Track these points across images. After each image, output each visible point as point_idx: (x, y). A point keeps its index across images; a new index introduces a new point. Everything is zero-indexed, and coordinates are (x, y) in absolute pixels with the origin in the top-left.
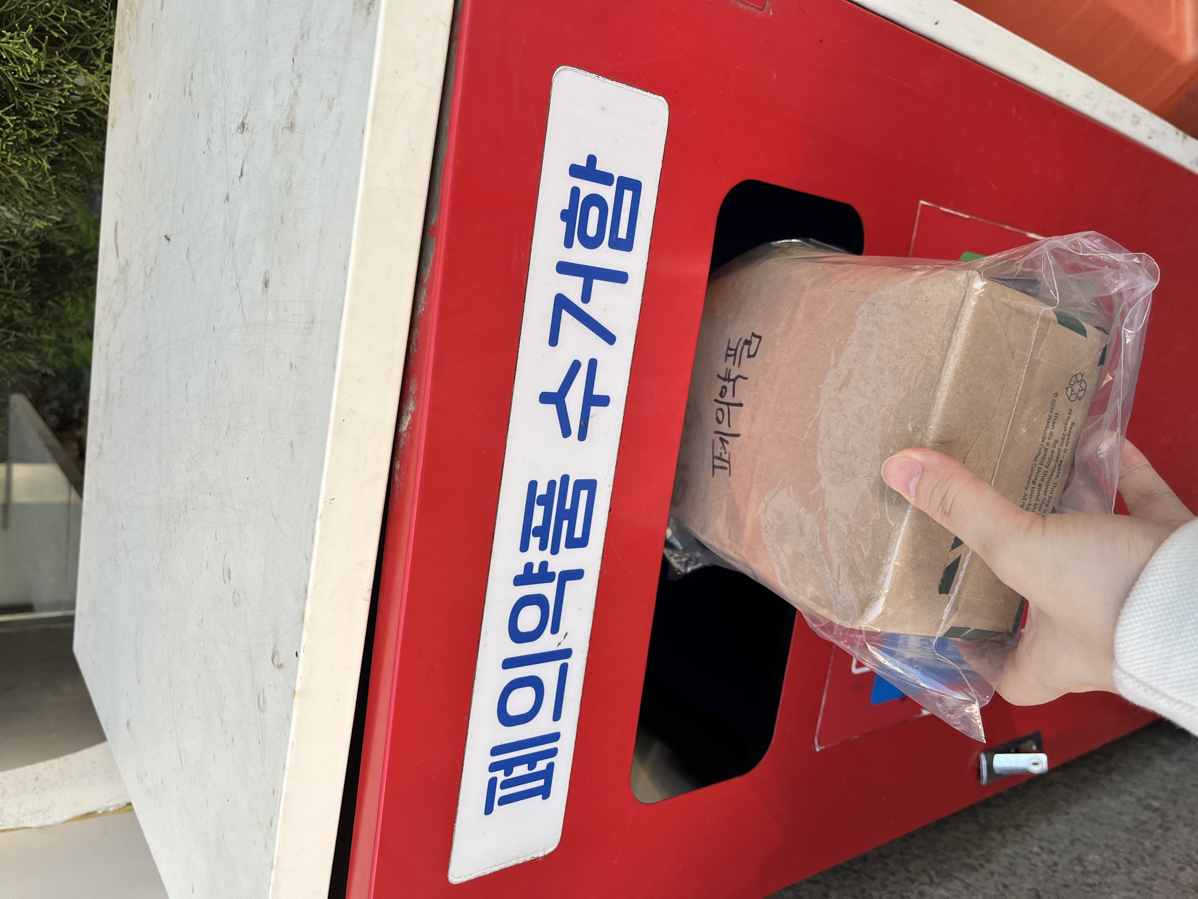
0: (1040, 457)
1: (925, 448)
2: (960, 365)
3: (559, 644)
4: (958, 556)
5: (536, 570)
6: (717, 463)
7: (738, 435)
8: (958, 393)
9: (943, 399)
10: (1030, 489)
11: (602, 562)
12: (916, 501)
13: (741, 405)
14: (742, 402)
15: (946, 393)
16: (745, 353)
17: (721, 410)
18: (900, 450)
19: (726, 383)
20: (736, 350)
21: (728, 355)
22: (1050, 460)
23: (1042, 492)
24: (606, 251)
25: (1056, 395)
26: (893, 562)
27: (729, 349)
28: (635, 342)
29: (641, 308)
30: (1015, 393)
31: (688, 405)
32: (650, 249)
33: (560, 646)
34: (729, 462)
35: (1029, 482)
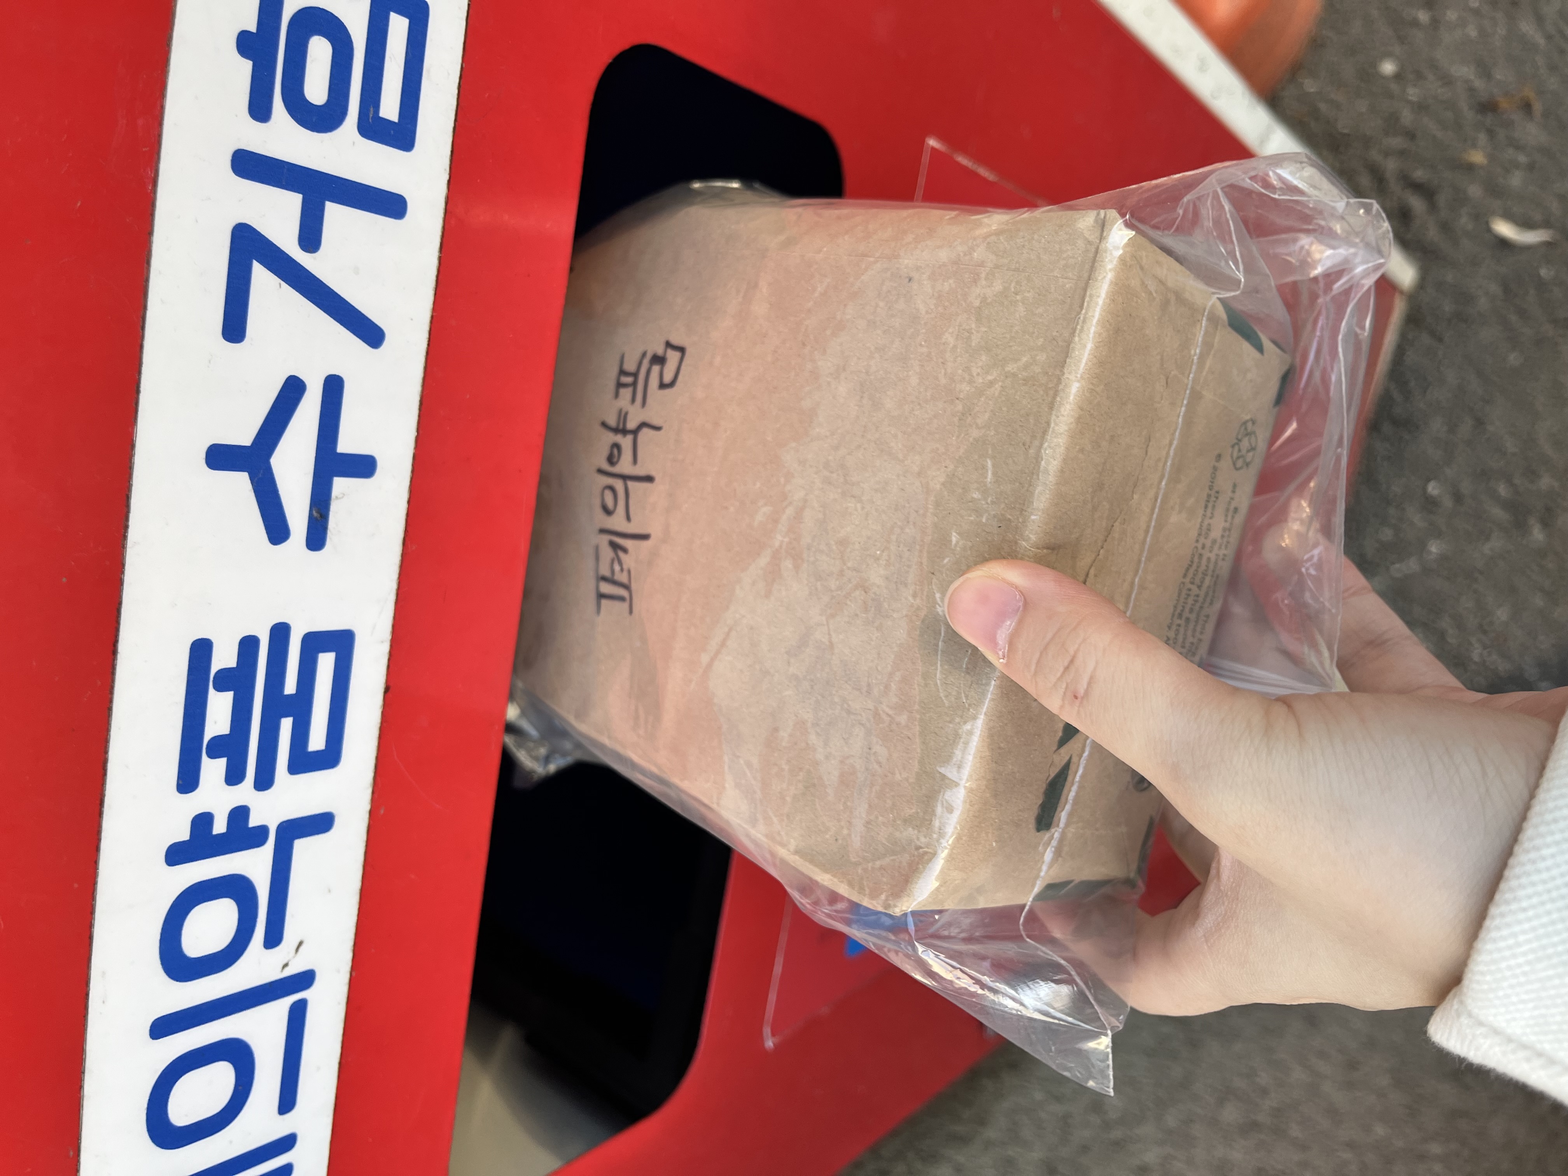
0: (1192, 571)
1: (1022, 559)
2: (1088, 395)
3: (286, 965)
4: (1067, 758)
5: (220, 827)
6: (606, 588)
7: (645, 537)
8: (1082, 450)
9: (1055, 463)
10: (1174, 627)
11: (373, 793)
12: (1007, 665)
13: (649, 479)
14: (653, 473)
15: (1061, 450)
16: (654, 382)
17: (612, 488)
18: (976, 564)
19: (619, 438)
20: (635, 375)
21: (620, 385)
22: (1205, 574)
23: (1189, 633)
24: (354, 143)
25: (1219, 457)
26: (963, 783)
27: (622, 372)
28: (428, 345)
29: (437, 277)
30: (1164, 453)
31: (543, 480)
32: (452, 152)
33: (286, 969)
34: (627, 587)
35: (1173, 615)
